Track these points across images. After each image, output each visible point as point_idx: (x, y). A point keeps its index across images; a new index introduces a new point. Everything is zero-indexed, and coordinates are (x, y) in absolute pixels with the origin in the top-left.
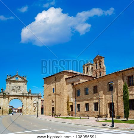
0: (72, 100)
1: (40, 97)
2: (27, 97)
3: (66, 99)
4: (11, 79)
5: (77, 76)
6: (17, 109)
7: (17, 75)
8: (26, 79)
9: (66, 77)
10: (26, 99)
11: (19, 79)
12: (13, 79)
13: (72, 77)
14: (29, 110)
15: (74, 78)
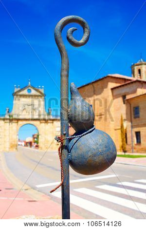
4: (21, 93)
5: (132, 83)
7: (29, 86)
8: (42, 91)
9: (112, 85)
12: (24, 93)
13: (123, 86)
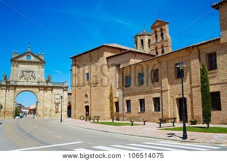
0: (118, 94)
1: (66, 87)
2: (45, 88)
3: (108, 91)
4: (20, 59)
5: (125, 53)
6: (28, 108)
7: (28, 53)
8: (43, 58)
9: (107, 54)
10: (43, 91)
11: (33, 59)
12: (23, 59)
13: (117, 55)
14: (48, 110)
15: (120, 57)
